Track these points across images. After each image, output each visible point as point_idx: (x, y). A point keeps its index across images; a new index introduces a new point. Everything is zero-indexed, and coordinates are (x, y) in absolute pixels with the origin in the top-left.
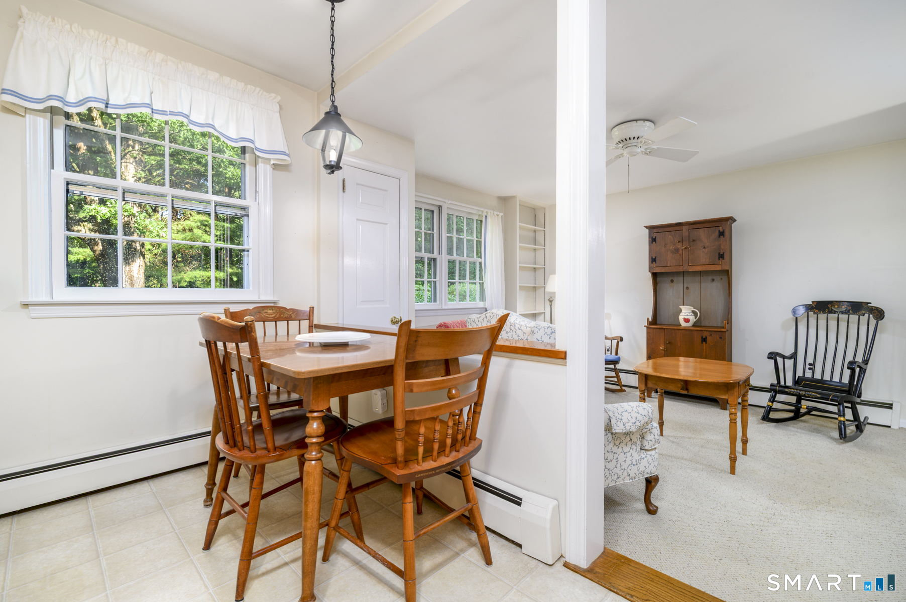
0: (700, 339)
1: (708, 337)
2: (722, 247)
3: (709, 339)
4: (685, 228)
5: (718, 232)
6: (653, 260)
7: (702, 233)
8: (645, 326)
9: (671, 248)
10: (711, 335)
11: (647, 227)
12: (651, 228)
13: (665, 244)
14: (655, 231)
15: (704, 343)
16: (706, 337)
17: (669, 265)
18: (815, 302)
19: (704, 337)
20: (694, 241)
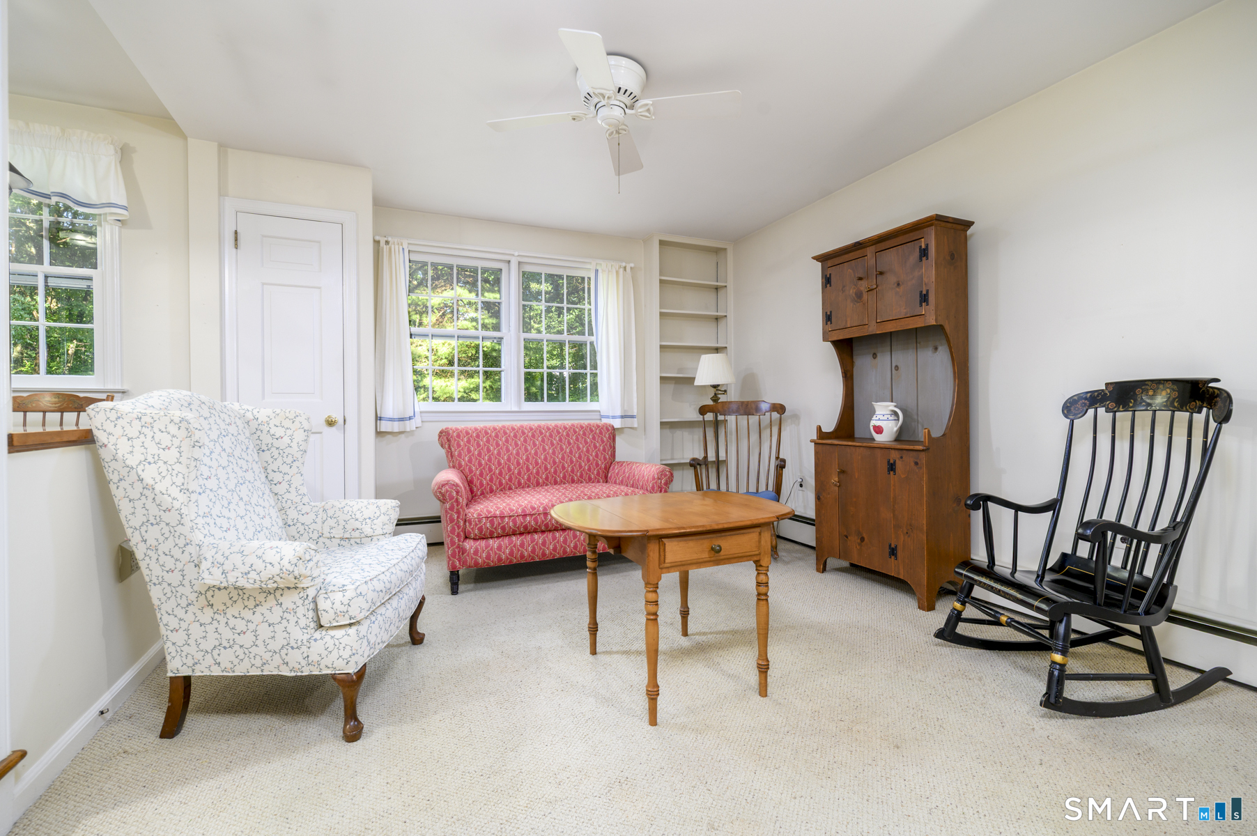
0: (885, 467)
1: (897, 461)
2: (925, 280)
3: (899, 465)
4: (870, 251)
5: (918, 250)
6: (828, 318)
7: (893, 258)
8: (812, 441)
9: (851, 292)
10: (902, 457)
11: (817, 258)
12: (823, 259)
13: (844, 287)
14: (830, 263)
15: (892, 473)
16: (895, 462)
17: (849, 326)
18: (1111, 383)
19: (892, 461)
20: (881, 273)
